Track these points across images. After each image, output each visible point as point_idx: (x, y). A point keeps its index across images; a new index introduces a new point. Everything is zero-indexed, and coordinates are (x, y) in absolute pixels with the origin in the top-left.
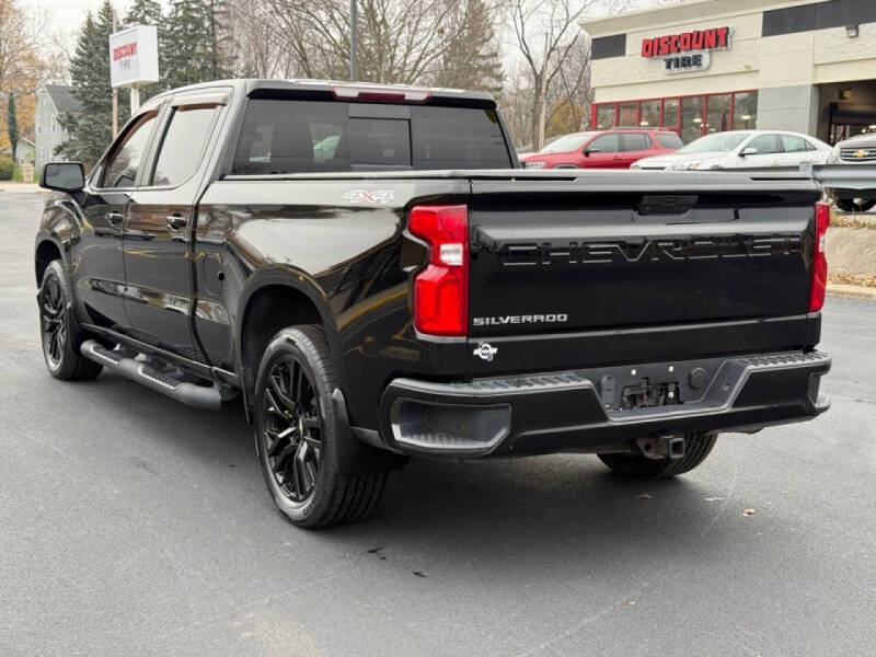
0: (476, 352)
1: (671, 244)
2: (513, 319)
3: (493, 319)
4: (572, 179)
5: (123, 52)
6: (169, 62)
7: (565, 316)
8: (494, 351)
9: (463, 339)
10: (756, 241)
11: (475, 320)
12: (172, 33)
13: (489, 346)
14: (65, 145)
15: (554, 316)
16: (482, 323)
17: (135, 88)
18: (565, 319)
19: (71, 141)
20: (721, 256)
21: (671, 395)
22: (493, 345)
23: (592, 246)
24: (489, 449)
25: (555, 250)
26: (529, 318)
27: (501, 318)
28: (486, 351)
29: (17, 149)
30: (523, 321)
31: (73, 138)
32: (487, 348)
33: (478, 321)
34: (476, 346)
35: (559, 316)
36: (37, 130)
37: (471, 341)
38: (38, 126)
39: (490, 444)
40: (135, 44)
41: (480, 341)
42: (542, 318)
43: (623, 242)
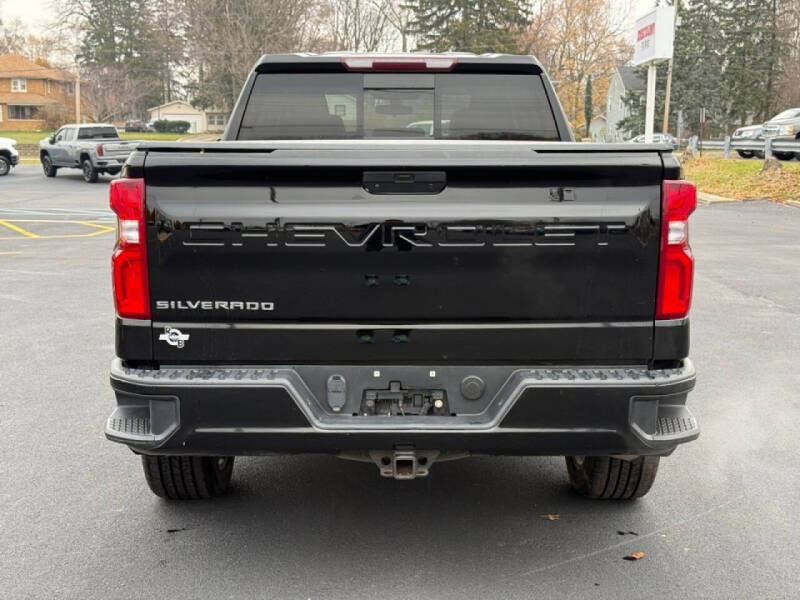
0: (162, 337)
1: (413, 228)
2: (206, 305)
3: (179, 303)
4: (269, 151)
5: (645, 33)
6: (729, 39)
7: (272, 305)
8: (186, 337)
9: (147, 323)
10: (547, 228)
11: (159, 303)
12: (734, 10)
13: (178, 332)
14: (626, 120)
15: (257, 304)
16: (167, 306)
17: (653, 65)
18: (271, 308)
19: (632, 116)
20: (489, 244)
21: (439, 404)
22: (184, 331)
23: (297, 228)
24: (159, 442)
25: (247, 230)
26: (224, 305)
27: (189, 303)
28: (174, 336)
29: (591, 124)
30: (217, 307)
31: (633, 113)
32: (176, 334)
33: (162, 305)
34: (162, 331)
35: (263, 304)
36: (608, 108)
37: (157, 325)
38: (609, 104)
39: (159, 438)
40: (654, 25)
41: (167, 326)
42: (241, 305)
43: (341, 224)
